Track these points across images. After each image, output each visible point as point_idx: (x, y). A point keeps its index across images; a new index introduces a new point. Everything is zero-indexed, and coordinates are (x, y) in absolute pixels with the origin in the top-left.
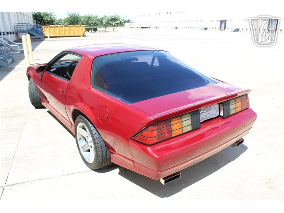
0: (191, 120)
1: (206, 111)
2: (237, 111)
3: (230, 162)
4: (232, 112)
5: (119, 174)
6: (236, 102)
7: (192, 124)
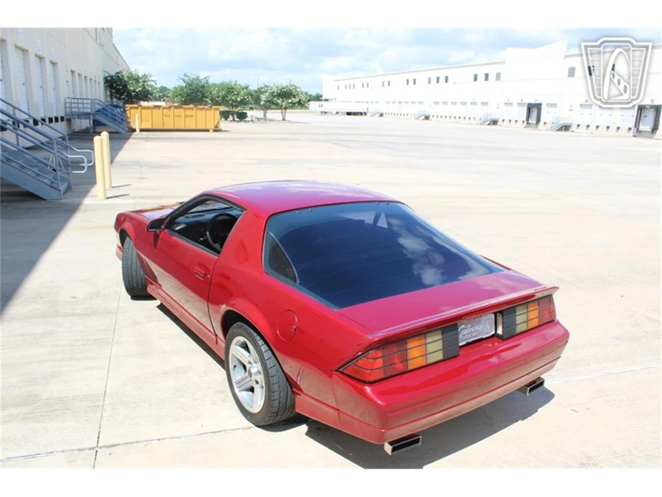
0: (443, 342)
1: (469, 326)
2: (530, 327)
3: (517, 421)
4: (520, 328)
5: (307, 434)
6: (527, 308)
7: (445, 349)
